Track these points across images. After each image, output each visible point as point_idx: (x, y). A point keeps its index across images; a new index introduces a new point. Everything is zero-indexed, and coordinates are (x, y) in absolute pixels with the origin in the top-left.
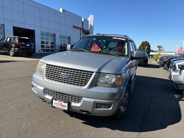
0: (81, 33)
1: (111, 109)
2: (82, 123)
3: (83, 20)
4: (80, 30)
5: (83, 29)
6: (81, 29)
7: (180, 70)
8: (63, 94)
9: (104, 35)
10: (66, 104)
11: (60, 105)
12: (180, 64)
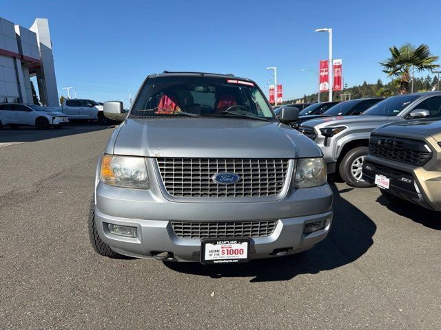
0: (16, 69)
1: (327, 228)
2: (251, 281)
3: (17, 30)
4: (12, 60)
5: (22, 57)
6: (14, 58)
7: (324, 137)
8: (231, 223)
9: (203, 74)
10: (245, 245)
11: (226, 252)
12: (323, 126)
